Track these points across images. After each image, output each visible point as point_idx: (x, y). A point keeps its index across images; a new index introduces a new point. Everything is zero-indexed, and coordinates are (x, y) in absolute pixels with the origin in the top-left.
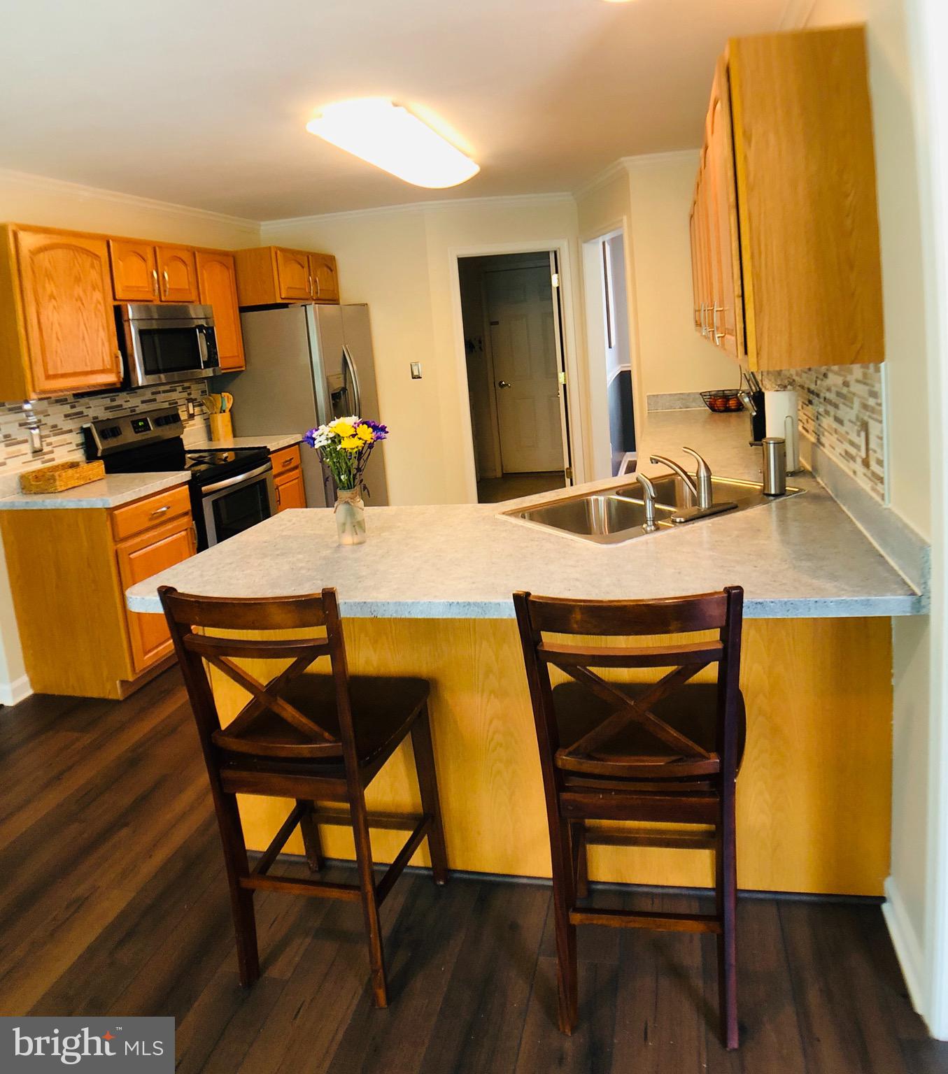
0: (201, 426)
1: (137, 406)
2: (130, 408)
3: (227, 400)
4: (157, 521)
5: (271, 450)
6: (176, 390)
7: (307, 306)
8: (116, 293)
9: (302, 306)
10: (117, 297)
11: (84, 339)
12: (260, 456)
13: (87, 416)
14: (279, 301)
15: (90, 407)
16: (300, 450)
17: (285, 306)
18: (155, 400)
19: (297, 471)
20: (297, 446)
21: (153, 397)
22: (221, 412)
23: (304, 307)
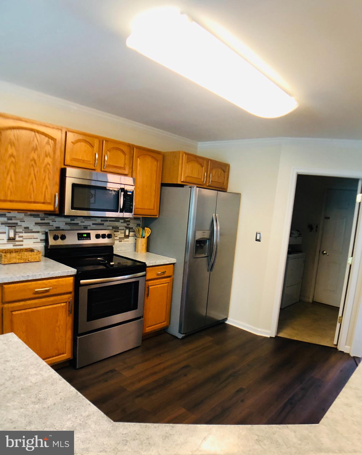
0: (133, 242)
1: (90, 226)
2: (83, 226)
3: (147, 232)
4: (37, 296)
5: (147, 266)
6: (119, 221)
7: (192, 188)
8: (65, 162)
9: (190, 187)
10: (65, 164)
11: (32, 183)
12: (142, 267)
13: (53, 225)
14: (179, 183)
15: (56, 222)
16: (174, 268)
17: (182, 186)
18: (103, 224)
19: (169, 279)
20: (172, 265)
21: (102, 222)
22: (141, 238)
23: (190, 188)
